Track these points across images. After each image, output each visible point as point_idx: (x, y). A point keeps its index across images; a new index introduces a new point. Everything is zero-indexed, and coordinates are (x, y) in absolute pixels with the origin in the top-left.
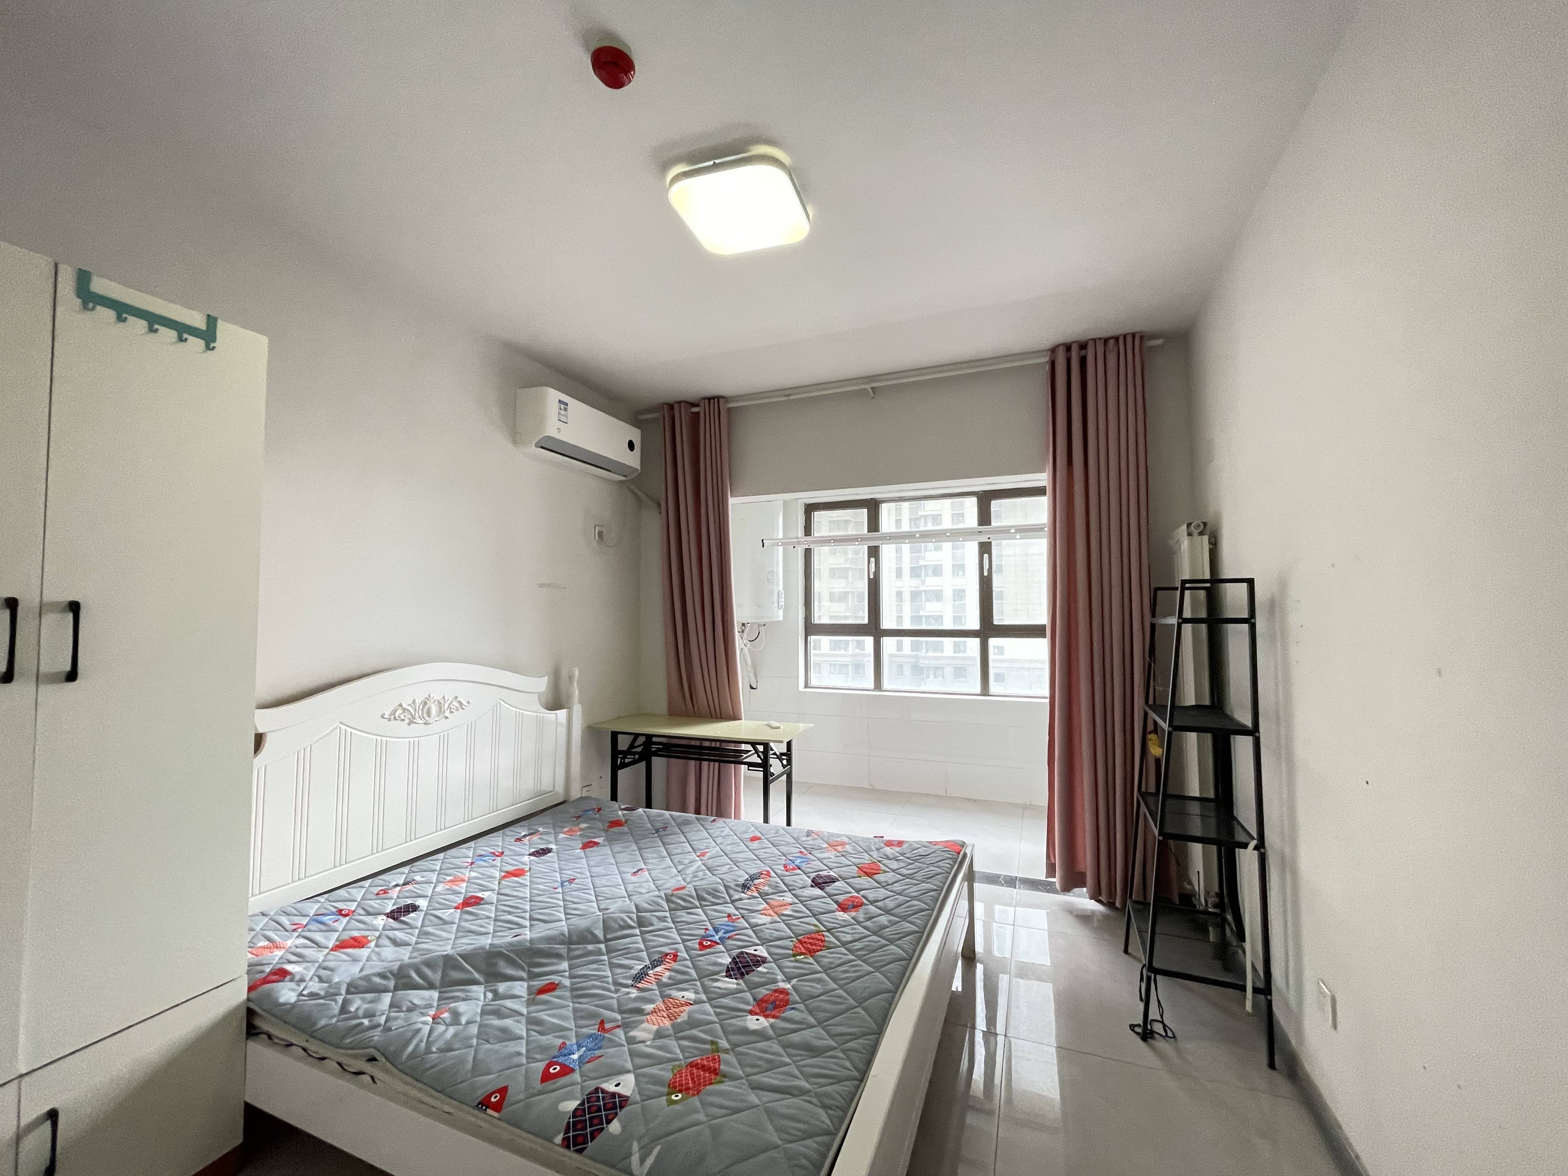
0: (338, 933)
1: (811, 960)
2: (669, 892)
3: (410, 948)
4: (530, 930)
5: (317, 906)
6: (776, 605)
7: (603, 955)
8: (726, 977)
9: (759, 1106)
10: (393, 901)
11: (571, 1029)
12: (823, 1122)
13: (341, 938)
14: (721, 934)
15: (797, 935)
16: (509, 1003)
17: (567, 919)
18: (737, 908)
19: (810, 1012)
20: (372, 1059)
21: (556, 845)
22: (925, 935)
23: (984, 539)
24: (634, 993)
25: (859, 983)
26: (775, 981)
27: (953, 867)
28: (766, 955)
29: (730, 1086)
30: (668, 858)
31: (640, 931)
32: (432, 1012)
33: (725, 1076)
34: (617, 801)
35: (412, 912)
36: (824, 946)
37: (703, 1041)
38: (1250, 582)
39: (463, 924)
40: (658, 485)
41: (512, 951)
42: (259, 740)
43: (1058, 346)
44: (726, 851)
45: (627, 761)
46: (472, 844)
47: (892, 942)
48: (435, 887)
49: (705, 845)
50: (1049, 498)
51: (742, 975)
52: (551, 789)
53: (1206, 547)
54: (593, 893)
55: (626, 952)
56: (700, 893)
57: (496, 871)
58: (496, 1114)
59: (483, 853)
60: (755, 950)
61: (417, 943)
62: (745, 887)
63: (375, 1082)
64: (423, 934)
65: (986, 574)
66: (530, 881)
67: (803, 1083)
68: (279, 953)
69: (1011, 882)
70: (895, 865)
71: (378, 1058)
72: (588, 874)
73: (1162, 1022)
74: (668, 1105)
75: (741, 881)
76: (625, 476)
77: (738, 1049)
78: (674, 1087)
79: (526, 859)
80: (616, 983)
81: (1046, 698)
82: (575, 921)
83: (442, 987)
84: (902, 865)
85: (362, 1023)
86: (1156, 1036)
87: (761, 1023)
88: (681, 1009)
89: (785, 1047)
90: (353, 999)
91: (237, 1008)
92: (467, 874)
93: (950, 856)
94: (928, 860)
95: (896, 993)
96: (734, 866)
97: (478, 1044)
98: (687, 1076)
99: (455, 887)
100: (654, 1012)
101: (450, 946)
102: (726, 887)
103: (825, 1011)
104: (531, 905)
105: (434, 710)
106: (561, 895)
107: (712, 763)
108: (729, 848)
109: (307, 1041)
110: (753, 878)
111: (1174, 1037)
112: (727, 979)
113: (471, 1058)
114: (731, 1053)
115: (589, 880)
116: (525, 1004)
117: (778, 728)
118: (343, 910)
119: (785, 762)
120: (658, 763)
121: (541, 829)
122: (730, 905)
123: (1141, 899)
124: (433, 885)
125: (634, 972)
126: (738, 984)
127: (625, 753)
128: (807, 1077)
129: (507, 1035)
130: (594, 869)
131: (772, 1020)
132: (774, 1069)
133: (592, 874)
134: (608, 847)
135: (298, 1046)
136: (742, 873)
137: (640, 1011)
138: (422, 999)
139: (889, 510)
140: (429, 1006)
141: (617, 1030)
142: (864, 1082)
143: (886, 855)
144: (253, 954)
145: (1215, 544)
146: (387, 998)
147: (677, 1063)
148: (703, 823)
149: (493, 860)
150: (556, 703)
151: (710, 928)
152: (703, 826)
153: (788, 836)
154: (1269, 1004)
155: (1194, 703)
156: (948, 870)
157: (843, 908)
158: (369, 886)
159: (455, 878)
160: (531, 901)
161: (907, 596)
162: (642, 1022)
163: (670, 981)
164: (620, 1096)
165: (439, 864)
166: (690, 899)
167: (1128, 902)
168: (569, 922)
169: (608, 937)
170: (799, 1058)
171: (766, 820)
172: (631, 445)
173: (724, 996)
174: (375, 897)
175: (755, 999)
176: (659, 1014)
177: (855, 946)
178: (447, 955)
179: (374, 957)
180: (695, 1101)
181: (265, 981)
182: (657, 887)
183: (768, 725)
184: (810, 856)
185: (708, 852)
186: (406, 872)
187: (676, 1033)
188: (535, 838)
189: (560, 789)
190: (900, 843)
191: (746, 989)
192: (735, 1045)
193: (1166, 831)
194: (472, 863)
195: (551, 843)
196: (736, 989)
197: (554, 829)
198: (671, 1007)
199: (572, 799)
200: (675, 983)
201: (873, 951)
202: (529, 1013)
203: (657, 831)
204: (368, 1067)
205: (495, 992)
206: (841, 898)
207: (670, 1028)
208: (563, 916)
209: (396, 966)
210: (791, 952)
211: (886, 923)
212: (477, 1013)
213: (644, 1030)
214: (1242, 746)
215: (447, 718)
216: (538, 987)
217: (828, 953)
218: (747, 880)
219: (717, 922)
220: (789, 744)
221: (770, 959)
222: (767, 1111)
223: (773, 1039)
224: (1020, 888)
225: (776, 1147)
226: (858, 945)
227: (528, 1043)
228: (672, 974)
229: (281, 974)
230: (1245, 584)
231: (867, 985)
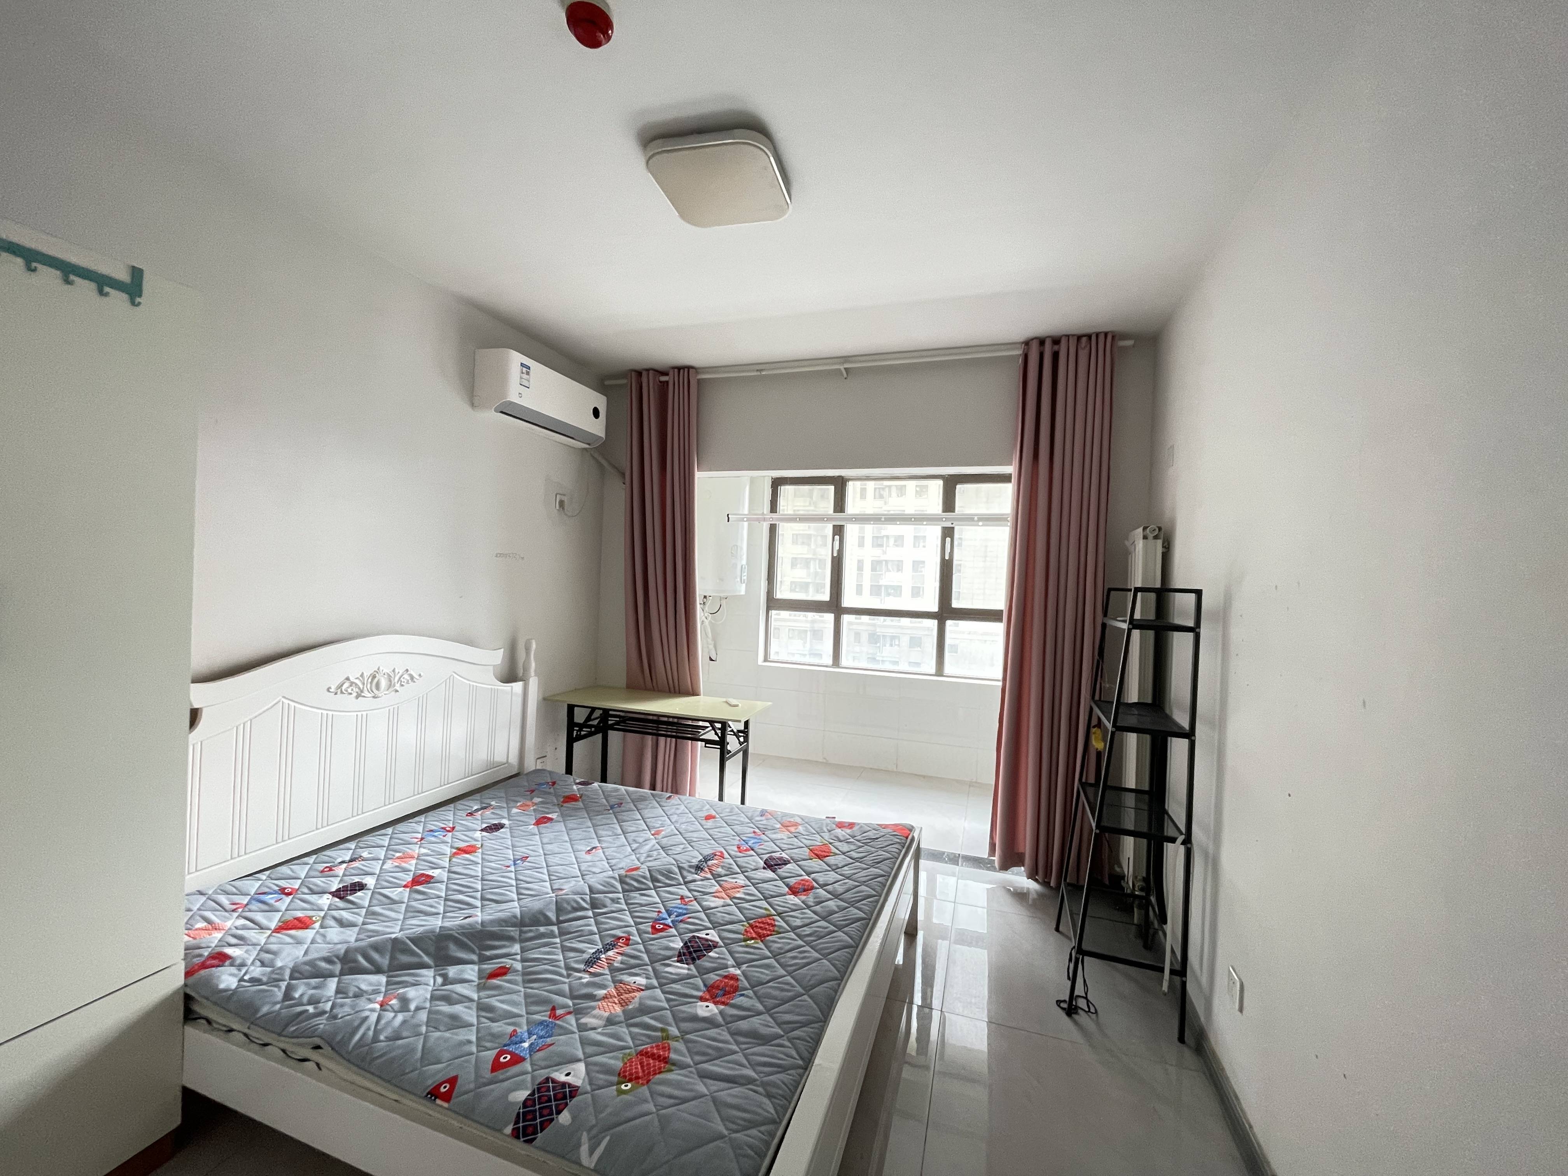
0: (281, 913)
1: (761, 945)
2: (623, 872)
3: (356, 929)
4: (482, 911)
5: (257, 884)
6: (739, 579)
7: (555, 937)
8: (678, 961)
9: (707, 1095)
10: (339, 878)
11: (521, 1016)
12: (768, 1112)
13: (283, 919)
14: (673, 916)
15: (748, 919)
16: (459, 988)
17: (519, 899)
18: (690, 890)
19: (759, 998)
20: (318, 1047)
21: (509, 820)
22: (871, 922)
23: (948, 524)
24: (586, 978)
25: (807, 970)
26: (726, 967)
27: (901, 851)
28: (717, 939)
29: (679, 1074)
30: (623, 836)
31: (593, 913)
32: (380, 998)
33: (674, 1064)
34: (571, 775)
35: (359, 890)
36: (774, 931)
37: (655, 1029)
38: (1198, 593)
39: (414, 904)
40: (623, 455)
41: (463, 934)
42: (195, 716)
43: (1032, 339)
44: (680, 830)
45: (583, 733)
46: (422, 818)
47: (840, 928)
48: (383, 864)
49: (660, 822)
50: (1014, 486)
51: (693, 959)
52: (505, 761)
53: (1160, 550)
54: (545, 871)
55: (580, 935)
56: (654, 874)
57: (445, 848)
58: (446, 1105)
59: (433, 828)
60: (707, 934)
61: (364, 924)
62: (698, 868)
63: (320, 1069)
64: (370, 914)
65: (947, 558)
66: (483, 859)
67: (750, 1073)
68: (218, 935)
69: (954, 859)
70: (845, 847)
71: (322, 1046)
72: (542, 852)
73: (1086, 998)
74: (618, 1095)
75: (695, 862)
76: (589, 444)
77: (688, 1036)
78: (625, 1076)
79: (478, 835)
80: (568, 968)
81: (998, 680)
82: (527, 901)
83: (390, 970)
84: (853, 847)
85: (307, 1011)
86: (1080, 1011)
87: (710, 1011)
88: (632, 995)
89: (732, 1034)
90: (297, 984)
91: (176, 993)
92: (416, 850)
93: (898, 840)
94: (878, 844)
95: (842, 981)
96: (688, 845)
97: (427, 1032)
98: (637, 1064)
99: (404, 865)
100: (605, 998)
101: (398, 928)
102: (680, 868)
103: (775, 998)
104: (482, 885)
105: (384, 683)
106: (513, 874)
107: (669, 739)
108: (683, 826)
109: (249, 1028)
110: (706, 859)
111: (1096, 1012)
112: (679, 964)
113: (420, 1047)
114: (681, 1040)
115: (543, 857)
116: (475, 988)
117: (737, 706)
118: (286, 888)
119: (742, 739)
120: (614, 737)
121: (493, 803)
122: (683, 887)
123: (1074, 882)
124: (381, 862)
125: (586, 956)
126: (689, 969)
127: (581, 726)
128: (753, 1065)
129: (456, 1022)
130: (548, 847)
131: (722, 1007)
132: (721, 1057)
133: (546, 852)
134: (562, 824)
135: (239, 1031)
136: (696, 853)
137: (591, 997)
138: (371, 984)
139: (854, 489)
140: (376, 992)
141: (568, 1017)
142: (809, 1069)
143: (837, 837)
144: (190, 936)
145: (1168, 548)
146: (332, 984)
147: (628, 1051)
148: (659, 800)
149: (444, 836)
150: (510, 676)
151: (663, 910)
152: (658, 802)
153: (742, 815)
154: (1184, 984)
155: (1136, 701)
156: (896, 855)
157: (794, 891)
158: (314, 863)
159: (404, 853)
160: (483, 880)
161: (867, 567)
162: (594, 1008)
163: (622, 966)
164: (570, 1085)
165: (387, 839)
166: (644, 881)
167: (1063, 885)
168: (522, 902)
169: (561, 918)
170: (746, 1046)
171: (721, 798)
172: (596, 413)
173: (674, 981)
174: (319, 875)
175: (705, 985)
176: (610, 1000)
177: (805, 931)
178: (396, 939)
179: (319, 939)
180: (644, 1090)
181: (204, 966)
182: (611, 867)
183: (726, 702)
184: (763, 837)
185: (662, 831)
186: (353, 847)
187: (626, 1020)
188: (488, 813)
189: (514, 759)
190: (851, 825)
191: (697, 974)
192: (684, 1033)
193: (1103, 824)
194: (422, 839)
195: (504, 818)
196: (688, 974)
197: (507, 804)
198: (623, 992)
199: (525, 772)
200: (627, 968)
201: (822, 938)
202: (479, 998)
203: (612, 807)
204: (314, 1055)
205: (445, 977)
206: (792, 881)
207: (621, 1014)
208: (515, 897)
209: (342, 949)
210: (742, 936)
211: (836, 909)
212: (427, 998)
213: (594, 1017)
214: (1178, 748)
215: (397, 691)
216: (488, 971)
217: (779, 938)
218: (700, 861)
219: (670, 904)
220: (747, 724)
221: (721, 943)
222: (715, 1101)
223: (722, 1026)
224: (962, 865)
225: (721, 1137)
226: (807, 930)
227: (478, 1031)
228: (625, 958)
229: (221, 958)
230: (1193, 595)
231: (815, 972)
